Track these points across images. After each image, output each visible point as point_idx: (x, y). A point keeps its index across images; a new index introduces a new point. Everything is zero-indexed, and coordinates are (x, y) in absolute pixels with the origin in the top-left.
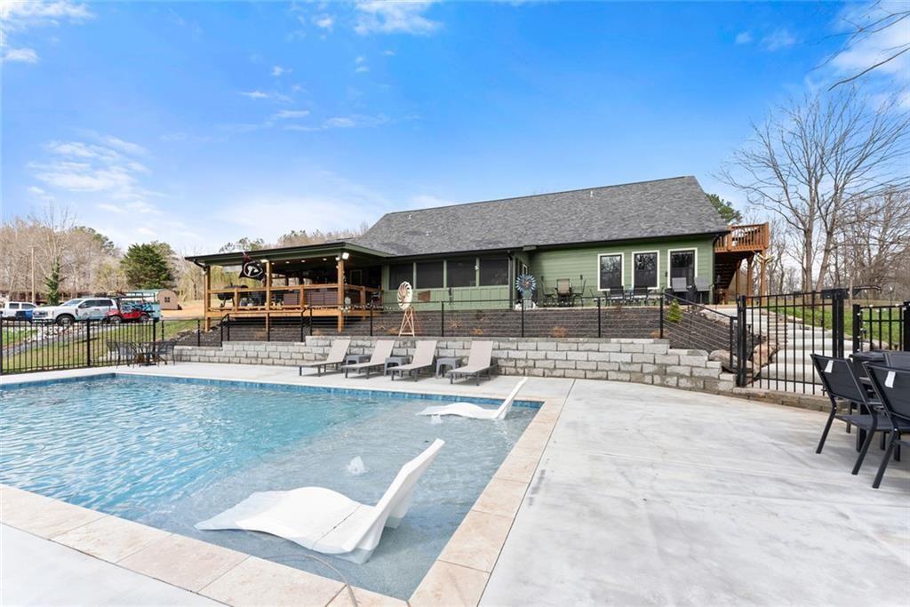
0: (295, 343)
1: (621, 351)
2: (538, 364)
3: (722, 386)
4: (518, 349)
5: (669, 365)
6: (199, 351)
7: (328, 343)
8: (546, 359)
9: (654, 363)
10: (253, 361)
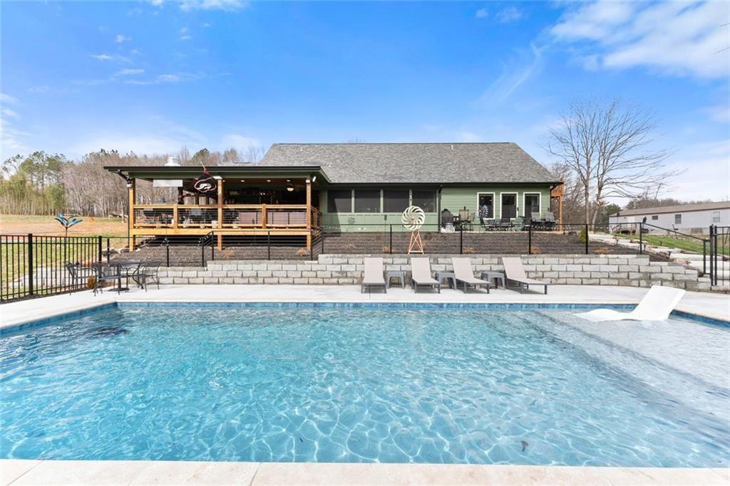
0: (305, 262)
1: (608, 264)
2: (546, 275)
3: (701, 286)
4: (528, 264)
5: (652, 273)
6: (172, 272)
7: (346, 261)
8: (552, 271)
9: (639, 272)
10: (252, 280)
